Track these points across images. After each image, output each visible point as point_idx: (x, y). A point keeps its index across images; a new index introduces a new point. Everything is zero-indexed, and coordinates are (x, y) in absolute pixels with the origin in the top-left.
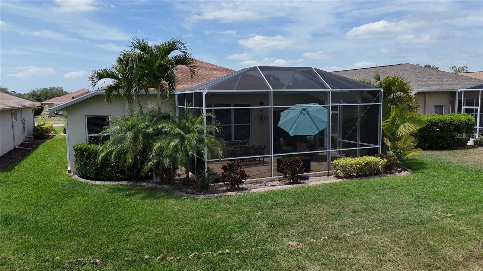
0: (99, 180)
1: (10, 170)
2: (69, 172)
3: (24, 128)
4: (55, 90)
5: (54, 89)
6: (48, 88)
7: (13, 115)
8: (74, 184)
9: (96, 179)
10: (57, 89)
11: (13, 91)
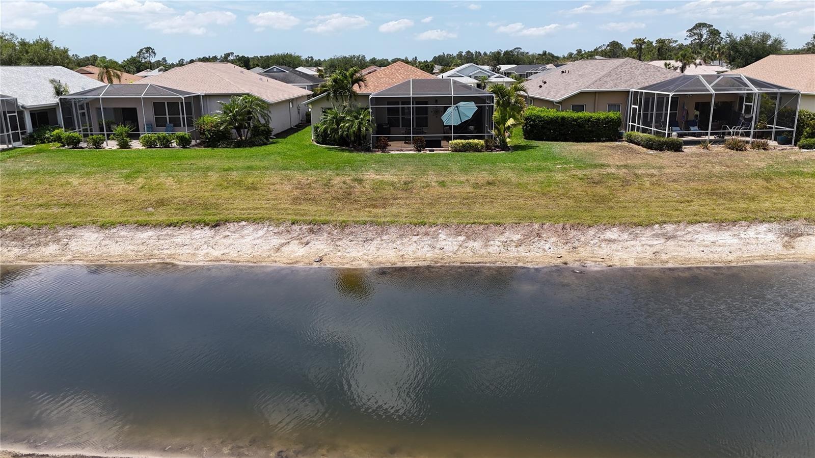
0: (324, 144)
1: (285, 138)
2: (313, 140)
3: (299, 113)
4: (356, 59)
5: (354, 58)
6: (347, 56)
7: (291, 103)
8: (311, 145)
9: (322, 144)
10: (359, 57)
11: (310, 56)
